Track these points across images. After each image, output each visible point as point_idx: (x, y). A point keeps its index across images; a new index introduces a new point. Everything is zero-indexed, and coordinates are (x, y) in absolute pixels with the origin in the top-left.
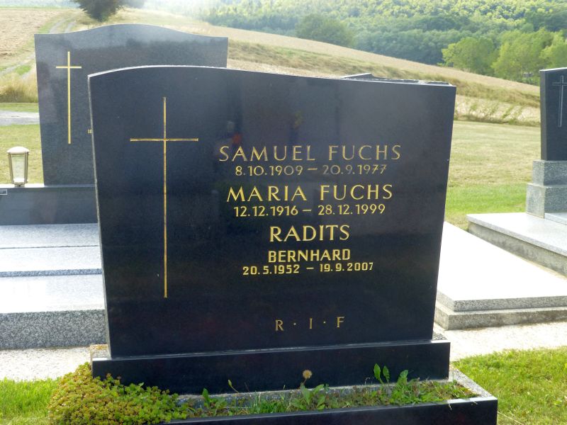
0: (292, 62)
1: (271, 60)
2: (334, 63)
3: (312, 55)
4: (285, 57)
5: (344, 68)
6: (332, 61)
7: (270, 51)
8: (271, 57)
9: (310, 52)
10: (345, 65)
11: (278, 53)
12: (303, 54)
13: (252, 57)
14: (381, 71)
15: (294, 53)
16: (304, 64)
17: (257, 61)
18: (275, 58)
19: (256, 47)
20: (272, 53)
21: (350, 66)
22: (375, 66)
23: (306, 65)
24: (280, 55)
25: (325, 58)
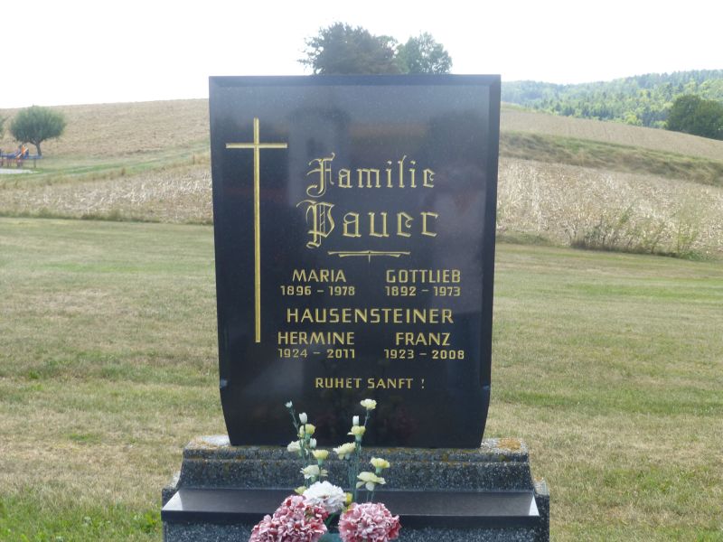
0: (575, 157)
1: (547, 156)
2: (636, 158)
3: (608, 147)
4: (567, 151)
5: (651, 165)
6: (637, 156)
7: (547, 143)
8: (548, 151)
9: (606, 144)
10: (653, 160)
11: (559, 146)
12: (595, 147)
13: (521, 152)
14: (704, 168)
15: (582, 146)
16: (592, 160)
17: (527, 158)
18: (552, 152)
19: (532, 139)
20: (551, 146)
21: (658, 162)
22: (697, 162)
23: (596, 162)
24: (561, 148)
25: (625, 152)
